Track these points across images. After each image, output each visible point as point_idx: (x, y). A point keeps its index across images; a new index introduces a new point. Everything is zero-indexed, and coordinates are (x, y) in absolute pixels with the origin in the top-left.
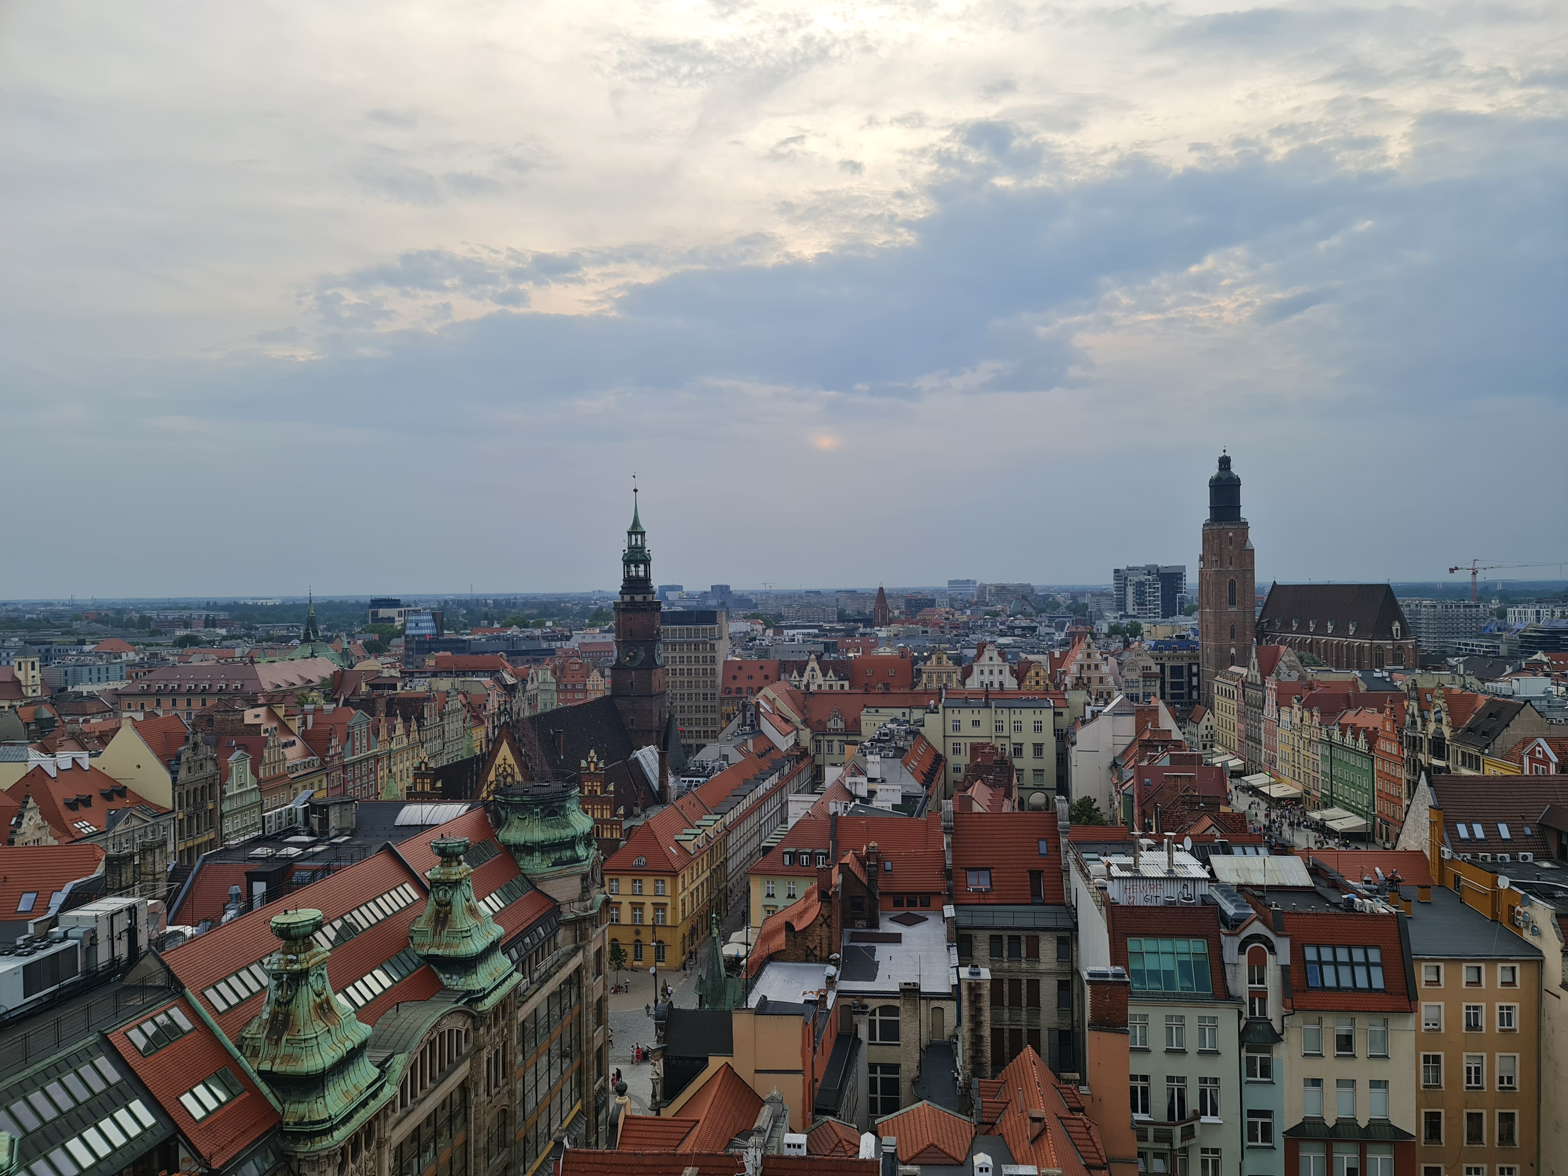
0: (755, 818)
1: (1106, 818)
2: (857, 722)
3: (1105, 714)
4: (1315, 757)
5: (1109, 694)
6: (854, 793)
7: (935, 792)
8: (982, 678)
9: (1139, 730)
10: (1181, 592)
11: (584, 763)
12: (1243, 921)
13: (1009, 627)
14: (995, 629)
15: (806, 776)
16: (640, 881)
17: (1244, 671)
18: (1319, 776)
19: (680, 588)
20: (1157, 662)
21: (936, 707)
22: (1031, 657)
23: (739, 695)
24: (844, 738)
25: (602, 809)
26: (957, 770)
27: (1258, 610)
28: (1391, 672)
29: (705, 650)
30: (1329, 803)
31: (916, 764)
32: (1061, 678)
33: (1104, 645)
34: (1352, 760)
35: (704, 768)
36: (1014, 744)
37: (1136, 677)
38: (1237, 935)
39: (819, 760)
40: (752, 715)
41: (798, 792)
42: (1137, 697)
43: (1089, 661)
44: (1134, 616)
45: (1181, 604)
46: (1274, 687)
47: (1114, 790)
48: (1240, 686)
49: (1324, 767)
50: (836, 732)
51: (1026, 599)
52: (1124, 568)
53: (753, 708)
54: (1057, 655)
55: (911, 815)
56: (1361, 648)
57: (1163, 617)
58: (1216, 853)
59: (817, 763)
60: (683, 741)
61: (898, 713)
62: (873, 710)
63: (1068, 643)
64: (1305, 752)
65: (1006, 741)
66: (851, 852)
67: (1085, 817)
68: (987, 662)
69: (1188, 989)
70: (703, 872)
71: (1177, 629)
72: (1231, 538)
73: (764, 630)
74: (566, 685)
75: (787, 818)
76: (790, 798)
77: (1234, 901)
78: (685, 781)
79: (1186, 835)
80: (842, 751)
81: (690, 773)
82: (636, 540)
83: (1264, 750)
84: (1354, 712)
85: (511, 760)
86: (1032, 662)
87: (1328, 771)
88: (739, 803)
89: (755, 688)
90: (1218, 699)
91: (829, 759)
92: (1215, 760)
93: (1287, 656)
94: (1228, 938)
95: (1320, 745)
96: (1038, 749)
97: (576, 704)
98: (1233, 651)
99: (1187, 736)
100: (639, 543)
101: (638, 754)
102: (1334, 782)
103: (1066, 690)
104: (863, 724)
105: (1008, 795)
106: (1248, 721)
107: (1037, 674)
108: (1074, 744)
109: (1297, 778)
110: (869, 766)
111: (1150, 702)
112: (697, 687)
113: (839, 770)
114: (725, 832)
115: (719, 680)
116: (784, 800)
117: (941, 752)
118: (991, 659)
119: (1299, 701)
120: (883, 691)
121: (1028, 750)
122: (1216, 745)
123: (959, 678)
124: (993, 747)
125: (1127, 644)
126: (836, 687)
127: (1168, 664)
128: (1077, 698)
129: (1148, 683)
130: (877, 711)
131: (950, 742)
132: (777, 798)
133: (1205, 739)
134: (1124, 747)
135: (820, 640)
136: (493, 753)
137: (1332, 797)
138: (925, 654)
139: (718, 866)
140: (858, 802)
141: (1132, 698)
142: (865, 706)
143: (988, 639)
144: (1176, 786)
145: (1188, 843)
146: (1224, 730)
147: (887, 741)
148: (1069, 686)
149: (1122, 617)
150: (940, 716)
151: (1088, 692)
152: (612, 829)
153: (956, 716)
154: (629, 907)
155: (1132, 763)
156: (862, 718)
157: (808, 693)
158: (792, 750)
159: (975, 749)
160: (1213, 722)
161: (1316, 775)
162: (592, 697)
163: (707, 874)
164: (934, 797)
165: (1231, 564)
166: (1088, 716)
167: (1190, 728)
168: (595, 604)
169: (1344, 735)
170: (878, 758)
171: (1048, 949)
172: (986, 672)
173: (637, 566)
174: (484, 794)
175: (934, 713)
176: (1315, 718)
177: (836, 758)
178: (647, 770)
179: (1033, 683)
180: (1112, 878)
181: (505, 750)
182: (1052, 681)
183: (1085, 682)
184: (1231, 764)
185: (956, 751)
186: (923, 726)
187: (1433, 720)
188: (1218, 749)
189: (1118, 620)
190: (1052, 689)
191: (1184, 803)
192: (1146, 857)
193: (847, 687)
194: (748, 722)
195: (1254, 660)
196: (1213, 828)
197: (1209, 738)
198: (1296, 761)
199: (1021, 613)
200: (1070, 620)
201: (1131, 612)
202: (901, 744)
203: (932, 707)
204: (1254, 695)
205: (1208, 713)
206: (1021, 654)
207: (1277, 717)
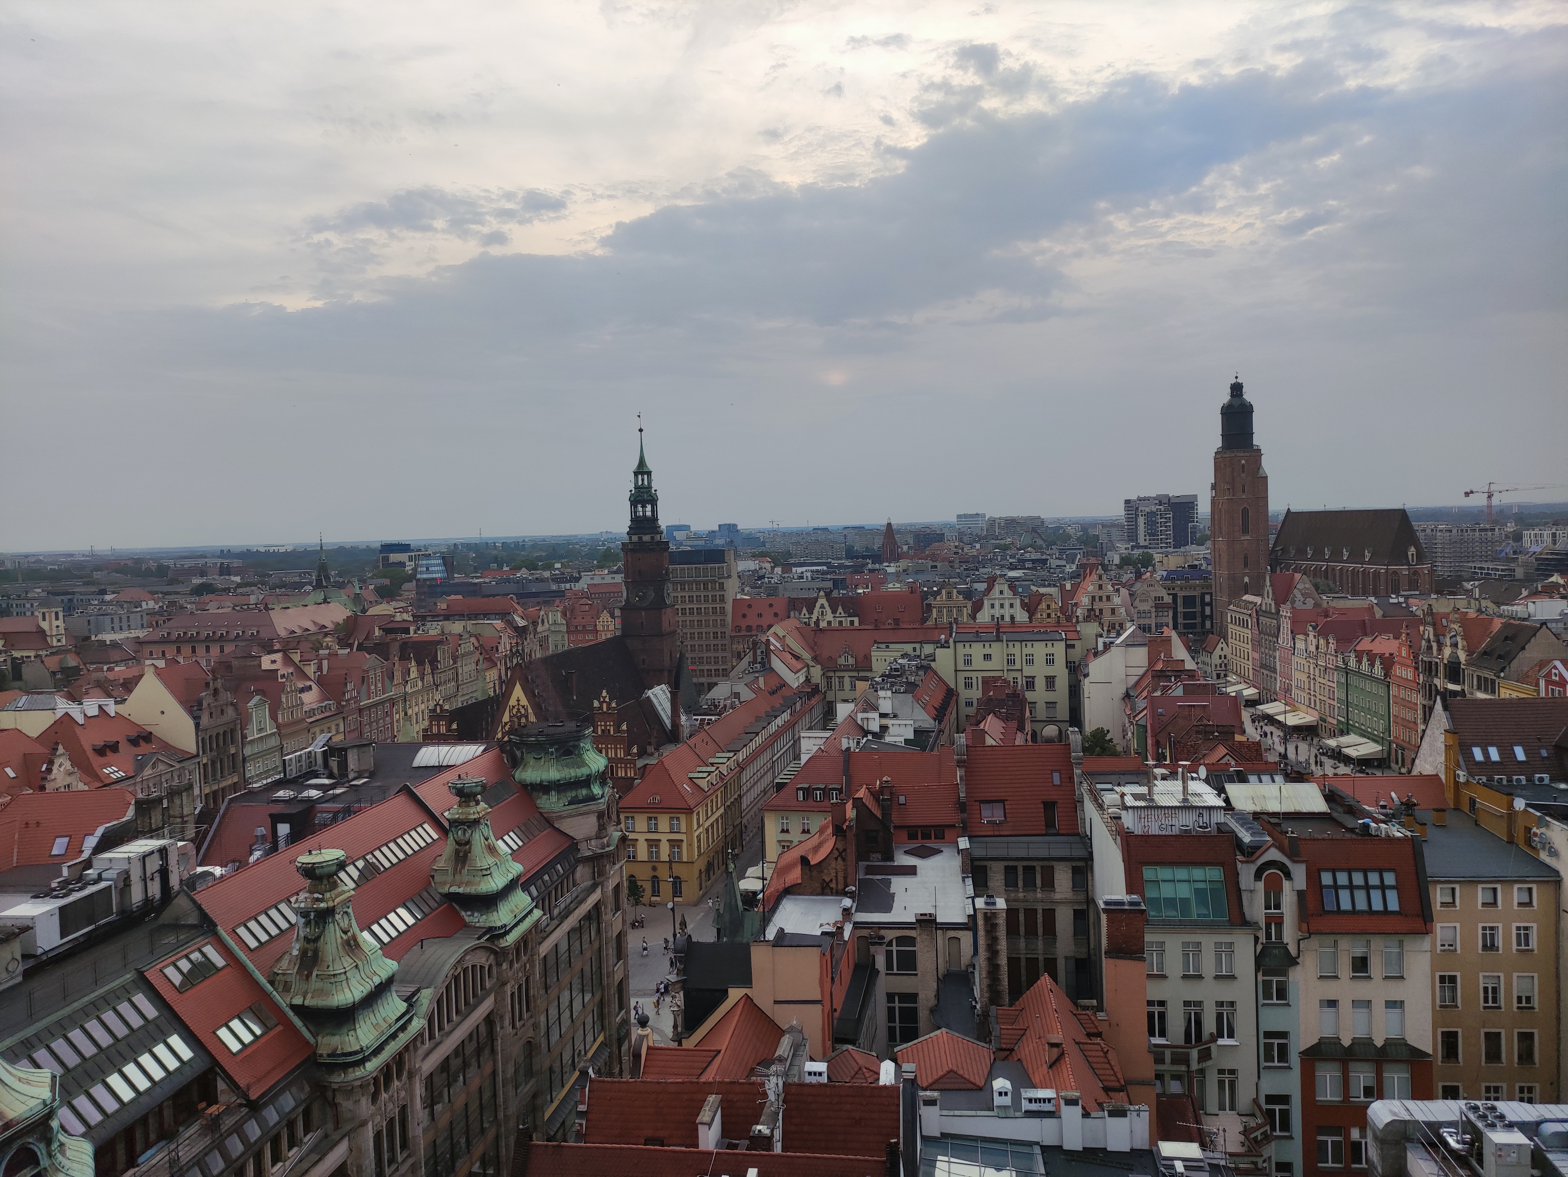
0: (767, 756)
1: (1119, 749)
2: (868, 658)
3: (1118, 646)
4: (1331, 684)
5: (1121, 625)
6: (866, 728)
7: (948, 727)
8: (992, 611)
9: (1152, 661)
10: (1193, 521)
11: (596, 704)
12: (1259, 848)
13: (1019, 560)
14: (1005, 562)
15: (818, 712)
16: (656, 818)
17: (1258, 600)
18: (1335, 703)
19: (687, 528)
20: (1170, 592)
21: (947, 642)
22: (1042, 590)
23: (749, 634)
24: (855, 674)
25: (616, 749)
26: (969, 704)
27: (1272, 538)
28: (1407, 598)
29: (714, 589)
30: (1345, 730)
31: (927, 698)
32: (1072, 610)
33: (1115, 577)
34: (1368, 686)
35: (716, 706)
36: (1026, 677)
37: (1149, 608)
38: (1253, 862)
39: (830, 696)
40: (762, 652)
41: (810, 728)
42: (1150, 628)
43: (1101, 593)
44: (1146, 547)
45: (1193, 533)
46: (1289, 614)
47: (1127, 721)
48: (1254, 615)
49: (1340, 694)
50: (847, 669)
51: (1036, 532)
52: (1135, 498)
53: (763, 646)
54: (1068, 587)
55: (924, 749)
56: (1377, 574)
57: (1175, 547)
58: (1231, 781)
59: (828, 699)
60: (695, 680)
61: (908, 648)
62: (883, 646)
63: (1080, 575)
64: (1321, 680)
65: (1018, 675)
66: (865, 786)
67: (1098, 749)
68: (997, 595)
69: (1205, 916)
70: (717, 809)
71: (1189, 558)
72: (1243, 465)
73: (773, 568)
74: (576, 626)
75: (799, 754)
76: (802, 735)
77: (1250, 828)
78: (697, 720)
79: (1200, 765)
80: (853, 687)
81: (702, 711)
82: (643, 480)
83: (1279, 679)
84: (1370, 639)
85: (524, 701)
86: (1043, 595)
87: (1344, 698)
88: (751, 740)
89: (765, 627)
90: (1232, 629)
91: (841, 695)
92: (1229, 690)
93: (1302, 583)
94: (1245, 865)
95: (1336, 673)
96: (1050, 681)
97: (587, 645)
98: (1246, 579)
99: (1200, 665)
100: (646, 483)
101: (650, 693)
102: (1350, 709)
103: (1078, 622)
104: (874, 659)
105: (1021, 728)
106: (1263, 650)
107: (1048, 607)
108: (1086, 675)
109: (1312, 706)
110: (881, 701)
111: (1162, 633)
112: (708, 626)
113: (851, 707)
114: (738, 769)
115: (729, 618)
116: (796, 737)
117: (953, 686)
118: (1001, 592)
119: (1314, 628)
120: (893, 626)
121: (1040, 683)
122: (1230, 674)
123: (970, 612)
125: (1139, 576)
126: (846, 623)
127: (1181, 594)
128: (1090, 629)
129: (1161, 614)
130: (887, 647)
131: (961, 676)
132: (788, 736)
133: (1218, 668)
134: (1137, 678)
135: (829, 576)
136: (507, 695)
137: (1348, 724)
138: (935, 589)
139: (732, 803)
140: (870, 737)
141: (1144, 628)
142: (875, 642)
143: (998, 573)
144: (1190, 715)
145: (1203, 772)
146: (1239, 659)
147: (898, 676)
148: (1081, 619)
149: (1133, 548)
150: (951, 651)
151: (1100, 623)
152: (626, 768)
153: (967, 650)
154: (645, 844)
155: (1145, 694)
156: (873, 654)
157: (818, 630)
158: (803, 687)
159: (986, 682)
160: (1227, 651)
161: (1331, 702)
162: (603, 637)
163: (722, 810)
164: (947, 731)
165: (1244, 492)
166: (1100, 647)
167: (1203, 658)
168: (603, 545)
169: (1359, 662)
170: (889, 693)
171: (1063, 879)
172: (997, 606)
173: (644, 507)
174: (499, 735)
175: (944, 647)
176: (1331, 645)
177: (847, 694)
178: (659, 709)
179: (1045, 616)
180: (1126, 808)
181: (518, 692)
182: (1063, 613)
183: (1097, 613)
184: (1246, 693)
185: (968, 685)
186: (934, 660)
187: (1448, 644)
188: (1232, 678)
189: (1130, 551)
190: (1063, 621)
191: (1198, 732)
192: (1160, 786)
193: (856, 624)
194: (759, 659)
195: (1268, 588)
196: (1228, 757)
197: (1223, 668)
198: (1312, 688)
199: (1031, 546)
200: (1081, 551)
201: (1142, 543)
202: (912, 679)
203: (943, 641)
204: (1268, 623)
205: (1222, 643)
206: (1032, 587)
207: (1292, 646)
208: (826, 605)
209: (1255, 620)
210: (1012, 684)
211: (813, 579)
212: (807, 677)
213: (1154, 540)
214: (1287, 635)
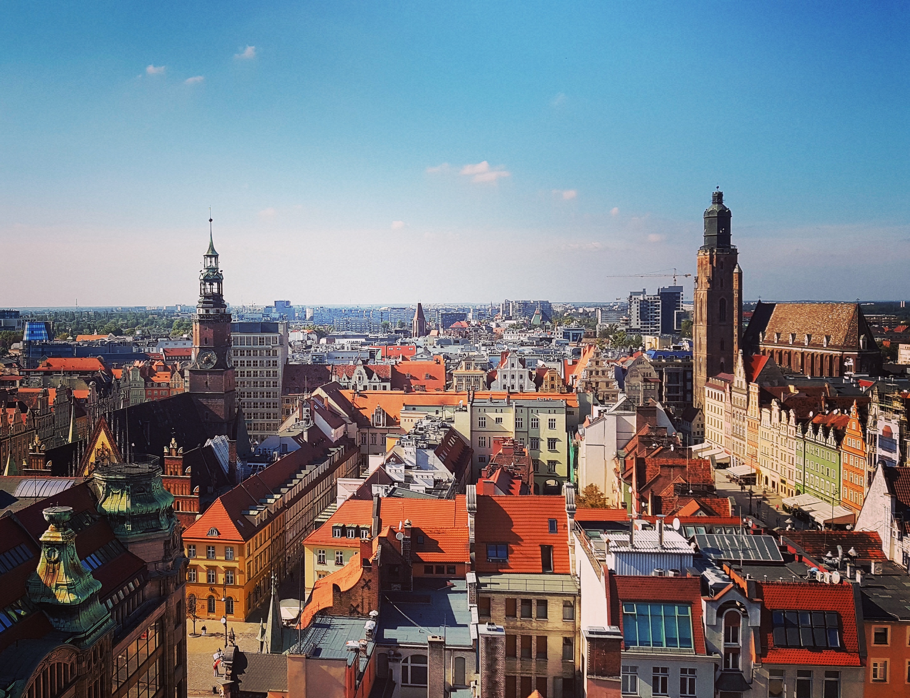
3: (610, 414)
4: (791, 451)
6: (393, 478)
7: (463, 479)
8: (504, 381)
9: (640, 427)
10: (679, 309)
11: (166, 450)
18: (794, 467)
20: (656, 369)
21: (465, 406)
22: (548, 365)
25: (182, 488)
26: (482, 459)
28: (858, 379)
29: (268, 355)
30: (802, 491)
31: (446, 454)
32: (572, 382)
34: (822, 454)
35: (266, 455)
36: (532, 439)
37: (638, 382)
39: (364, 450)
40: (307, 411)
41: (345, 477)
43: (597, 368)
44: (638, 330)
47: (616, 478)
48: (728, 390)
49: (798, 460)
50: (379, 427)
54: (570, 362)
56: (833, 358)
59: (362, 452)
62: (411, 408)
64: (783, 448)
65: (524, 436)
68: (509, 368)
72: (722, 263)
75: (336, 499)
76: (338, 482)
78: (250, 466)
79: (675, 518)
82: (212, 262)
83: (747, 446)
85: (108, 446)
86: (548, 369)
87: (802, 464)
89: (310, 388)
90: (708, 402)
91: (373, 449)
95: (795, 442)
96: (552, 443)
97: (161, 398)
98: (722, 360)
100: (214, 264)
101: (211, 442)
102: (806, 473)
104: (402, 420)
106: (734, 421)
107: (553, 379)
108: (582, 439)
109: (774, 469)
110: (406, 456)
112: (262, 387)
113: (380, 459)
114: (283, 508)
116: (334, 483)
117: (469, 445)
118: (513, 365)
119: (778, 403)
120: (419, 392)
121: (544, 444)
123: (485, 381)
124: (513, 441)
126: (380, 388)
127: (666, 371)
129: (648, 388)
130: (414, 409)
131: (477, 436)
132: (327, 482)
133: (697, 436)
134: (626, 442)
135: (366, 348)
136: (92, 440)
137: (804, 486)
140: (396, 486)
142: (404, 405)
143: (511, 349)
144: (670, 475)
145: (676, 524)
146: (713, 428)
150: (468, 414)
152: (190, 504)
153: (482, 414)
158: (341, 441)
159: (497, 441)
160: (704, 421)
161: (791, 466)
162: (175, 393)
165: (722, 285)
167: (684, 426)
169: (816, 433)
172: (508, 377)
173: (211, 284)
174: (86, 473)
175: (463, 411)
176: (791, 418)
178: (219, 456)
179: (549, 386)
181: (103, 439)
185: (482, 444)
186: (453, 422)
190: (565, 391)
191: (675, 490)
195: (740, 368)
196: (700, 511)
198: (775, 455)
201: (635, 326)
204: (739, 398)
205: (700, 414)
206: (539, 361)
207: (759, 418)
208: (363, 371)
209: (728, 395)
211: (352, 349)
212: (345, 433)
213: (645, 324)
214: (755, 409)
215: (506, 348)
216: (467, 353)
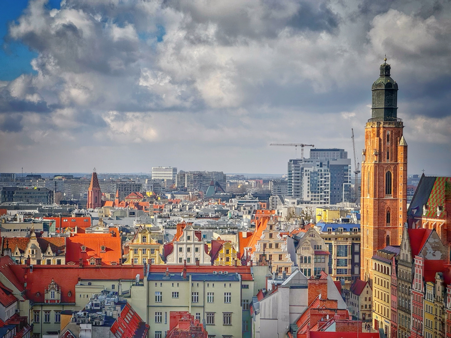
2: (72, 294)
3: (284, 287)
8: (180, 255)
9: (312, 300)
10: (347, 182)
17: (397, 251)
20: (326, 242)
21: (141, 280)
22: (223, 237)
24: (60, 309)
26: (158, 336)
31: (123, 332)
32: (247, 255)
36: (208, 313)
37: (310, 255)
39: (37, 329)
43: (271, 241)
44: (308, 203)
45: (347, 193)
46: (421, 264)
48: (394, 263)
51: (220, 186)
54: (244, 235)
57: (332, 203)
59: (35, 331)
61: (108, 285)
62: (87, 283)
65: (201, 311)
68: (185, 240)
71: (343, 213)
80: (58, 321)
83: (412, 319)
86: (223, 241)
90: (377, 275)
91: (47, 328)
93: (433, 238)
96: (227, 319)
98: (388, 233)
99: (350, 306)
103: (251, 266)
104: (77, 295)
106: (400, 294)
107: (227, 252)
108: (257, 313)
110: (81, 333)
111: (320, 277)
117: (145, 320)
119: (441, 277)
120: (95, 265)
121: (219, 319)
122: (374, 314)
123: (161, 254)
124: (190, 316)
126: (54, 262)
127: (335, 244)
128: (260, 272)
129: (319, 260)
130: (90, 284)
133: (364, 309)
134: (300, 315)
138: (133, 233)
141: (306, 273)
142: (79, 279)
143: (187, 221)
146: (380, 301)
147: (98, 311)
148: (254, 261)
150: (143, 289)
151: (270, 267)
153: (159, 288)
155: (305, 329)
156: (77, 290)
157: (27, 268)
158: (12, 319)
159: (173, 316)
160: (373, 294)
165: (388, 158)
166: (270, 287)
167: (352, 299)
170: (90, 326)
172: (184, 250)
175: (139, 285)
177: (52, 327)
179: (224, 260)
182: (240, 257)
183: (268, 259)
185: (159, 320)
186: (130, 297)
189: (295, 206)
190: (240, 265)
193: (63, 262)
195: (405, 241)
197: (368, 308)
198: (438, 328)
199: (215, 199)
200: (256, 204)
201: (305, 198)
202: (109, 313)
203: (138, 280)
204: (405, 271)
205: (367, 287)
206: (214, 234)
207: (424, 291)
208: (37, 244)
209: (394, 268)
210: (195, 318)
211: (25, 221)
212: (16, 311)
213: (315, 196)
214: (420, 282)
215: (182, 221)
216: (143, 226)
